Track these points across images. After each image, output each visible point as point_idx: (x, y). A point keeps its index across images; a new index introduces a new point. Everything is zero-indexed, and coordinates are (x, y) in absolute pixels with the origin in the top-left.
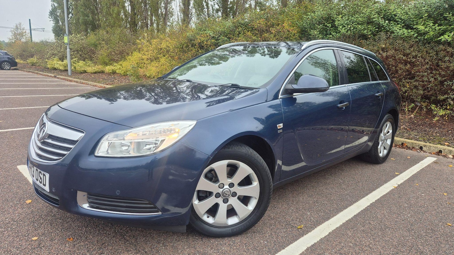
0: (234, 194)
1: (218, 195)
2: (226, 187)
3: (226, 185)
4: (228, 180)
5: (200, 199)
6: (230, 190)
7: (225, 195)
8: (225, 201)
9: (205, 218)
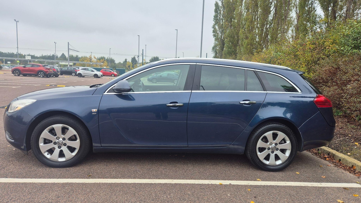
0: (65, 145)
1: (55, 143)
2: (61, 139)
3: (61, 138)
4: (62, 136)
5: (45, 143)
6: (62, 142)
7: (59, 143)
8: (59, 147)
9: (46, 154)
